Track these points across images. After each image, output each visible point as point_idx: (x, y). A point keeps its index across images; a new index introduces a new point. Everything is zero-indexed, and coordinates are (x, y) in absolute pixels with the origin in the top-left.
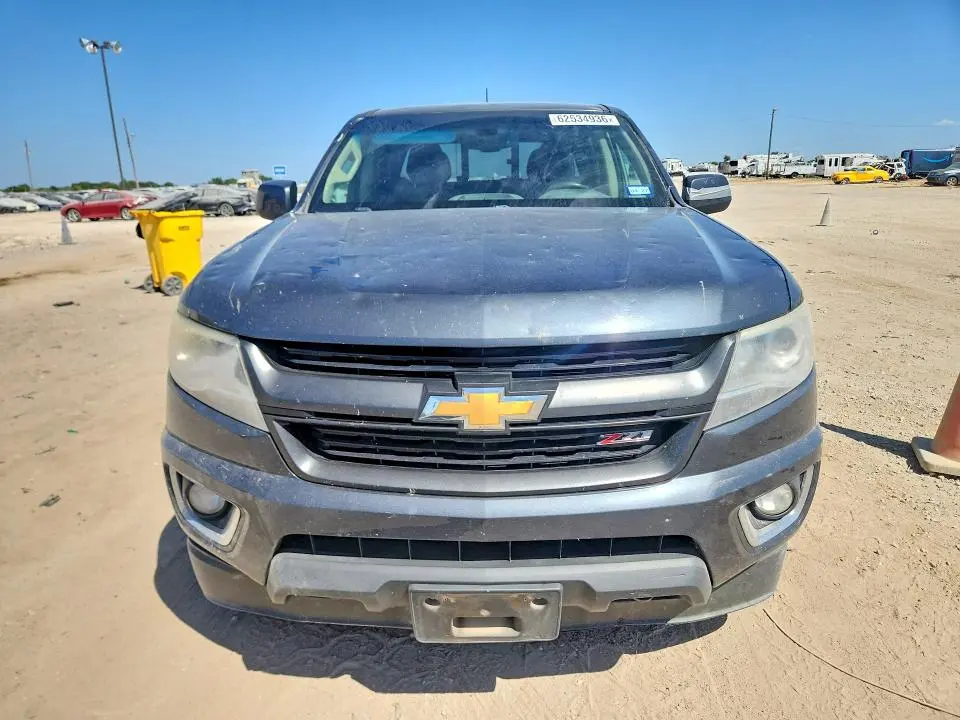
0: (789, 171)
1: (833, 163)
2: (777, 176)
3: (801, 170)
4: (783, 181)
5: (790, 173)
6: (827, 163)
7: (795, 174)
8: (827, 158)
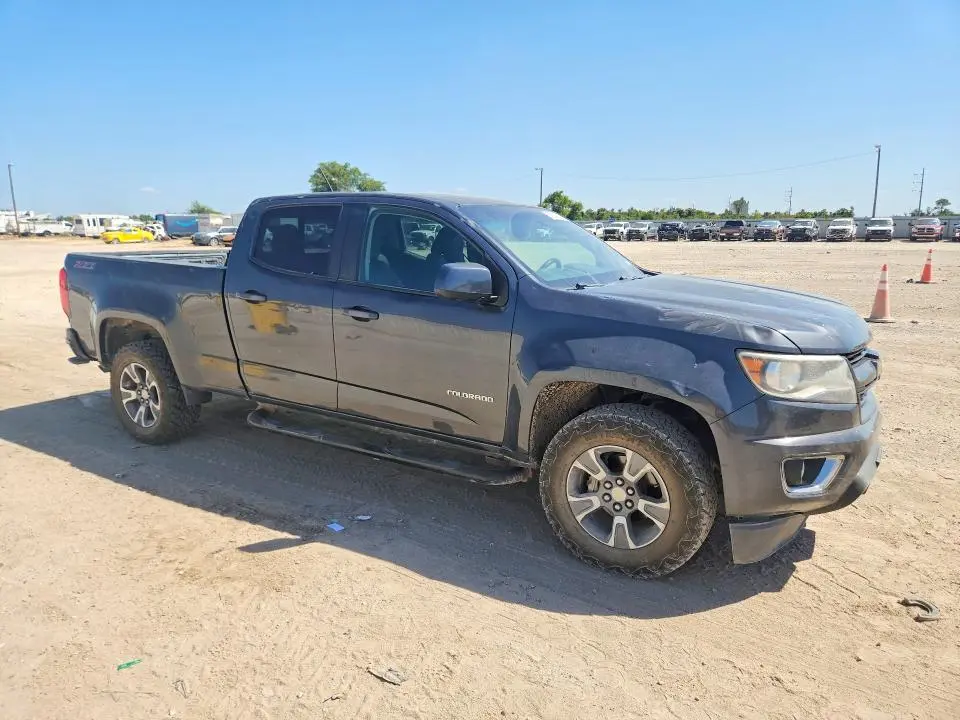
0: (40, 229)
1: (91, 223)
2: (26, 235)
3: (53, 228)
4: (35, 239)
5: (41, 232)
6: (85, 222)
7: (46, 234)
8: (84, 217)
